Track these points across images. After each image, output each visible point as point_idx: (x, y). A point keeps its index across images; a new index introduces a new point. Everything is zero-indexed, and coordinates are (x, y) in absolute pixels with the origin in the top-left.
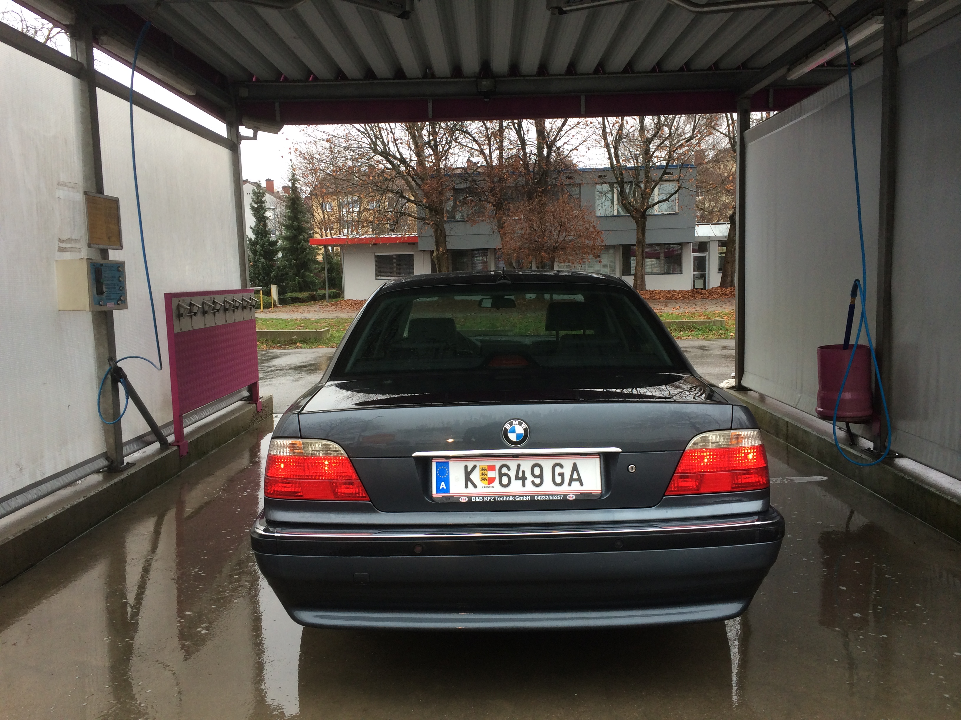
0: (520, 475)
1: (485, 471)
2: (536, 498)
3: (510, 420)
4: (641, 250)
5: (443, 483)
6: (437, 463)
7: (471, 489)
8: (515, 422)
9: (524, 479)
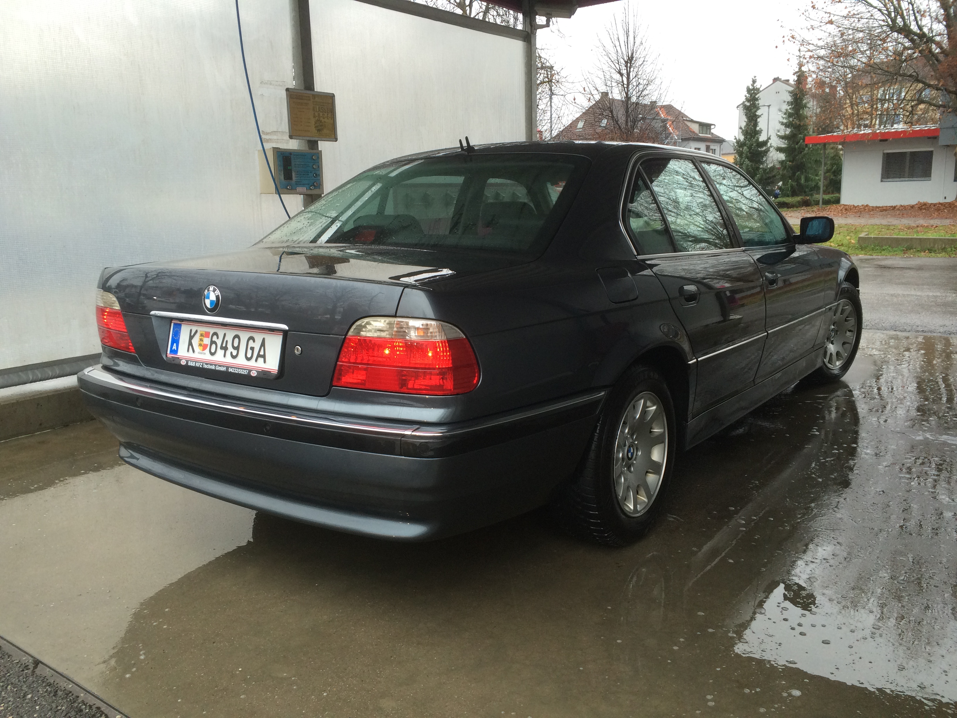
0: (224, 345)
1: (203, 338)
2: (230, 370)
3: (208, 286)
5: (175, 344)
6: (175, 324)
7: (191, 354)
8: (211, 289)
9: (225, 349)
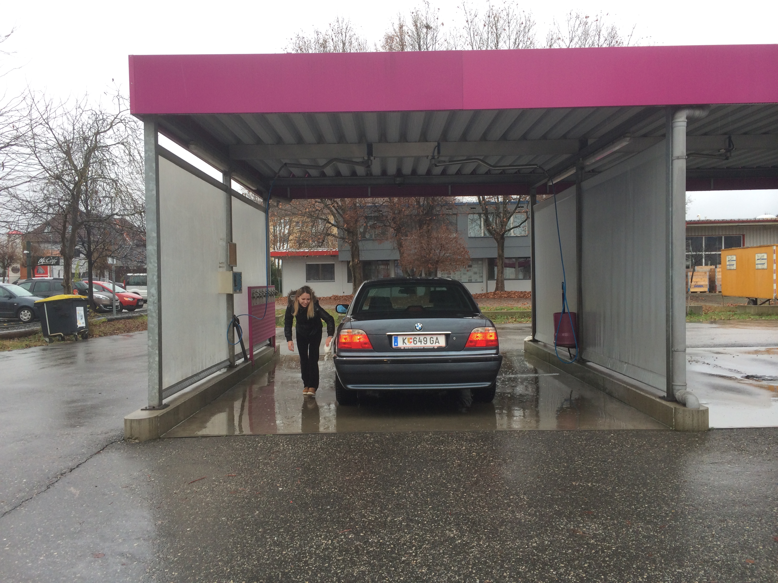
0: (420, 340)
1: (409, 339)
2: (425, 348)
3: (417, 323)
4: (501, 262)
5: (396, 343)
6: (394, 336)
7: (405, 345)
8: (419, 324)
